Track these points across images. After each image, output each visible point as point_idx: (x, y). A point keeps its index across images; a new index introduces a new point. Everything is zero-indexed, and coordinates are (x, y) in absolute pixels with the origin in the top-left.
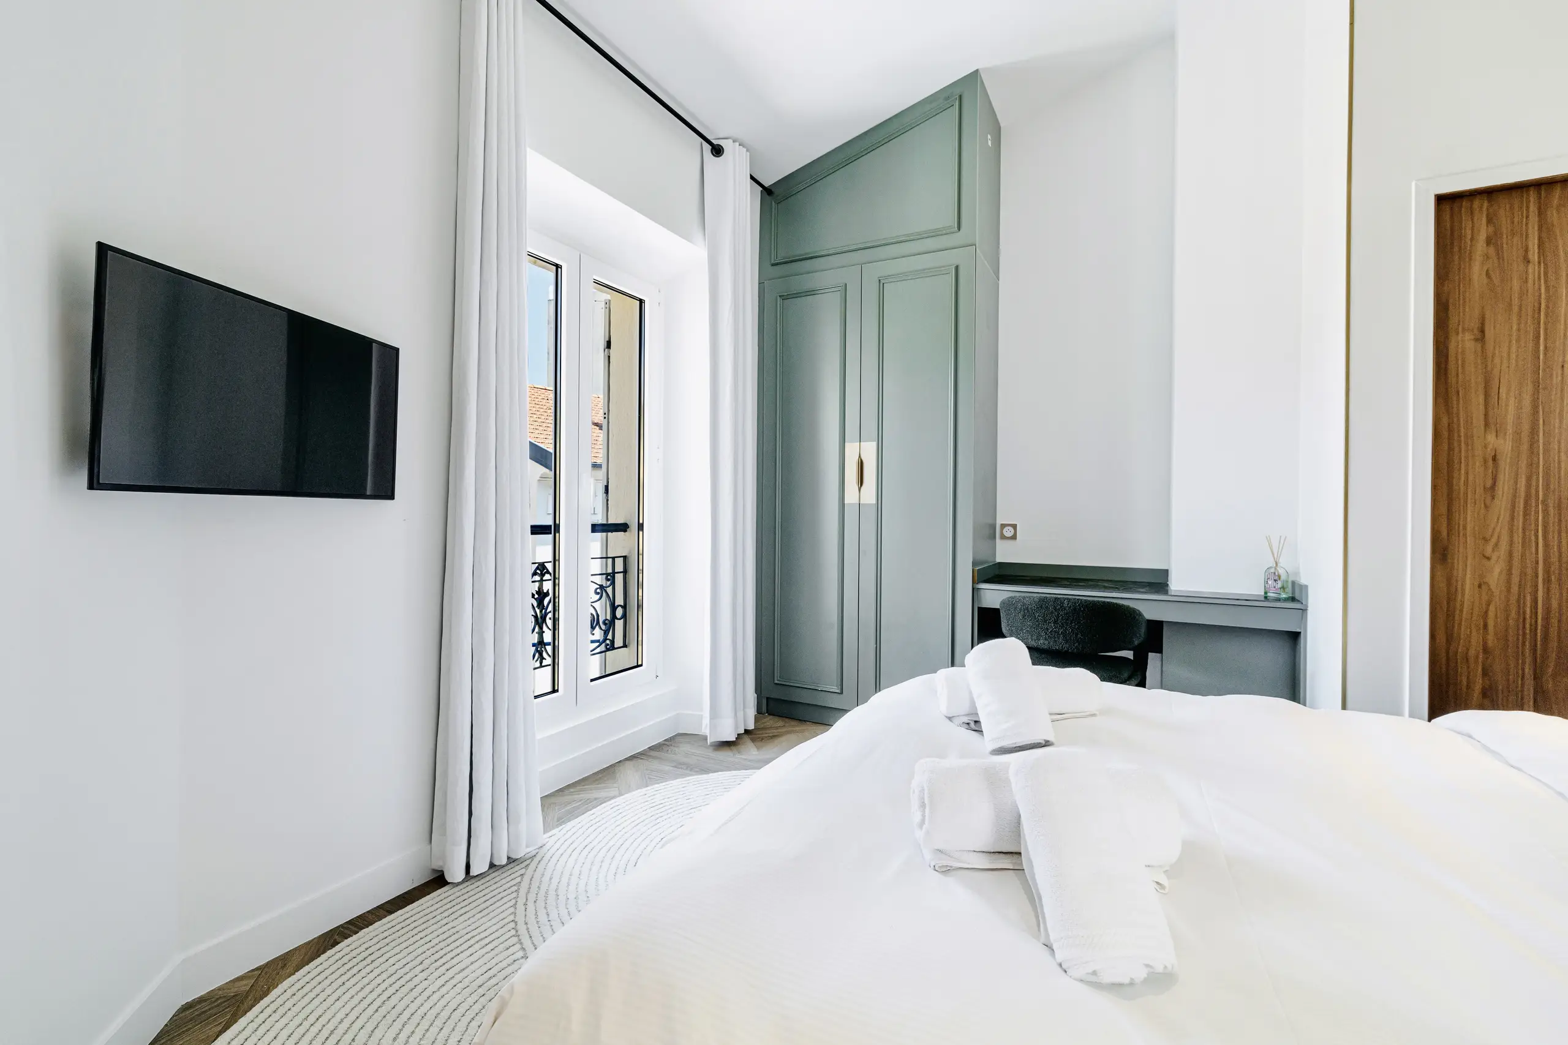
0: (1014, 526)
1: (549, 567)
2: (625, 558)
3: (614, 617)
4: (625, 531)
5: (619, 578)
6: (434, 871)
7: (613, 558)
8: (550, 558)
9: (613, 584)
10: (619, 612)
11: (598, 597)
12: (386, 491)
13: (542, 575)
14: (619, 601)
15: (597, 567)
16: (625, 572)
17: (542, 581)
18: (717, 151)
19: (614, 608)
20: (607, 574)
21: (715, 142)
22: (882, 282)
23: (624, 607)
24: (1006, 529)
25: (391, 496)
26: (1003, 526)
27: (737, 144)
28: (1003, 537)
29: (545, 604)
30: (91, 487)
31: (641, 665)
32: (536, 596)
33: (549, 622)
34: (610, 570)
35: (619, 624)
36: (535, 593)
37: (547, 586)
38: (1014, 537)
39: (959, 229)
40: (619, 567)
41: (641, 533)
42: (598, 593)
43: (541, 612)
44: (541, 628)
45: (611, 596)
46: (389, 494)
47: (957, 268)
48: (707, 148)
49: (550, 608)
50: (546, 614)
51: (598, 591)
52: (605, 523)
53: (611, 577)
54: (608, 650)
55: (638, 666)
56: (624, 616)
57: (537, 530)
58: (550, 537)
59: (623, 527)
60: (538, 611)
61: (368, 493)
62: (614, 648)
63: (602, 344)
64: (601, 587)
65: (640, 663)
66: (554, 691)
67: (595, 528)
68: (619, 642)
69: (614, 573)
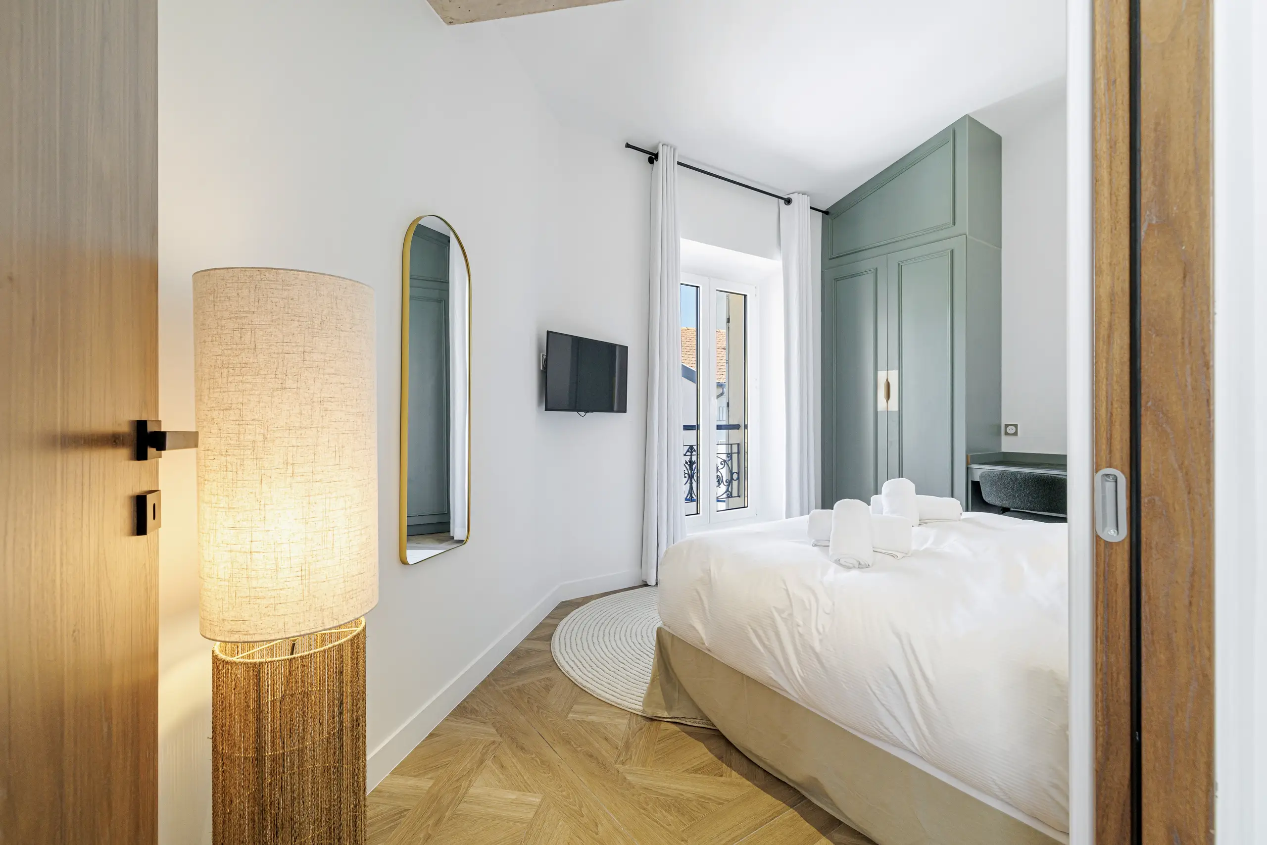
0: (1016, 426)
1: (695, 447)
2: (738, 444)
3: (732, 479)
4: (738, 429)
5: (735, 456)
6: (643, 581)
7: (731, 445)
8: (696, 444)
9: (731, 459)
10: (735, 477)
11: (723, 466)
12: (623, 409)
13: (691, 452)
14: (735, 469)
15: (723, 449)
16: (738, 453)
17: (691, 455)
18: (788, 201)
19: (732, 474)
20: (728, 454)
21: (786, 197)
22: (901, 264)
23: (738, 474)
24: (1009, 428)
25: (625, 411)
26: (1007, 426)
27: (801, 194)
28: (1007, 434)
29: (693, 468)
30: (546, 410)
31: (747, 507)
32: (689, 463)
33: (695, 478)
34: (730, 452)
35: (735, 483)
36: (688, 461)
37: (694, 458)
38: (1016, 434)
39: (954, 224)
40: (735, 449)
41: (746, 430)
42: (722, 464)
43: (691, 472)
44: (691, 481)
45: (730, 466)
46: (625, 410)
47: (952, 252)
48: (782, 201)
49: (696, 471)
50: (694, 474)
51: (723, 463)
52: (727, 424)
53: (730, 455)
54: (728, 497)
55: (745, 507)
56: (738, 478)
57: (687, 428)
58: (695, 432)
59: (737, 427)
60: (690, 471)
61: (615, 410)
62: (732, 497)
63: (725, 321)
64: (725, 461)
65: (746, 506)
66: (697, 514)
67: (719, 427)
68: (735, 493)
69: (732, 453)
